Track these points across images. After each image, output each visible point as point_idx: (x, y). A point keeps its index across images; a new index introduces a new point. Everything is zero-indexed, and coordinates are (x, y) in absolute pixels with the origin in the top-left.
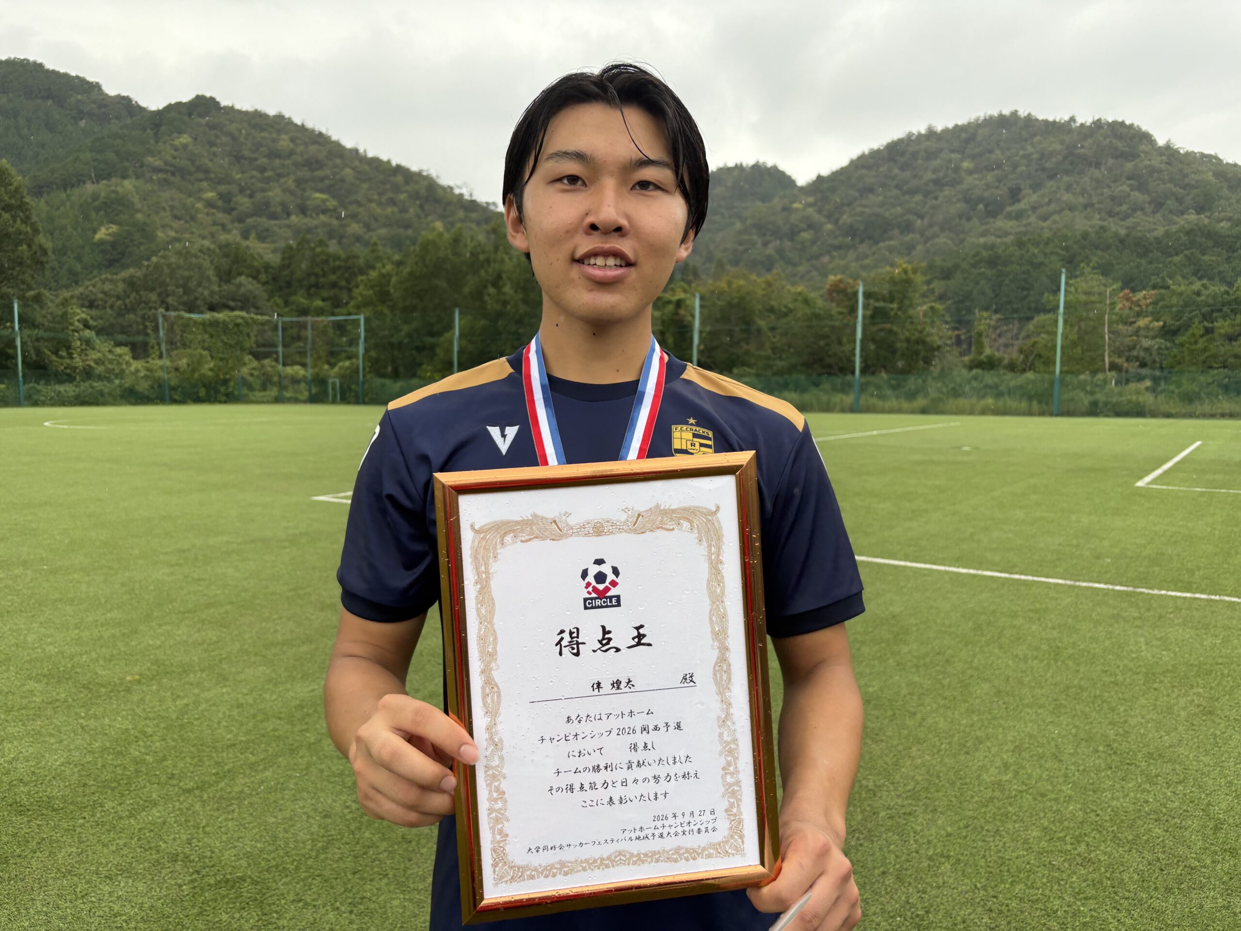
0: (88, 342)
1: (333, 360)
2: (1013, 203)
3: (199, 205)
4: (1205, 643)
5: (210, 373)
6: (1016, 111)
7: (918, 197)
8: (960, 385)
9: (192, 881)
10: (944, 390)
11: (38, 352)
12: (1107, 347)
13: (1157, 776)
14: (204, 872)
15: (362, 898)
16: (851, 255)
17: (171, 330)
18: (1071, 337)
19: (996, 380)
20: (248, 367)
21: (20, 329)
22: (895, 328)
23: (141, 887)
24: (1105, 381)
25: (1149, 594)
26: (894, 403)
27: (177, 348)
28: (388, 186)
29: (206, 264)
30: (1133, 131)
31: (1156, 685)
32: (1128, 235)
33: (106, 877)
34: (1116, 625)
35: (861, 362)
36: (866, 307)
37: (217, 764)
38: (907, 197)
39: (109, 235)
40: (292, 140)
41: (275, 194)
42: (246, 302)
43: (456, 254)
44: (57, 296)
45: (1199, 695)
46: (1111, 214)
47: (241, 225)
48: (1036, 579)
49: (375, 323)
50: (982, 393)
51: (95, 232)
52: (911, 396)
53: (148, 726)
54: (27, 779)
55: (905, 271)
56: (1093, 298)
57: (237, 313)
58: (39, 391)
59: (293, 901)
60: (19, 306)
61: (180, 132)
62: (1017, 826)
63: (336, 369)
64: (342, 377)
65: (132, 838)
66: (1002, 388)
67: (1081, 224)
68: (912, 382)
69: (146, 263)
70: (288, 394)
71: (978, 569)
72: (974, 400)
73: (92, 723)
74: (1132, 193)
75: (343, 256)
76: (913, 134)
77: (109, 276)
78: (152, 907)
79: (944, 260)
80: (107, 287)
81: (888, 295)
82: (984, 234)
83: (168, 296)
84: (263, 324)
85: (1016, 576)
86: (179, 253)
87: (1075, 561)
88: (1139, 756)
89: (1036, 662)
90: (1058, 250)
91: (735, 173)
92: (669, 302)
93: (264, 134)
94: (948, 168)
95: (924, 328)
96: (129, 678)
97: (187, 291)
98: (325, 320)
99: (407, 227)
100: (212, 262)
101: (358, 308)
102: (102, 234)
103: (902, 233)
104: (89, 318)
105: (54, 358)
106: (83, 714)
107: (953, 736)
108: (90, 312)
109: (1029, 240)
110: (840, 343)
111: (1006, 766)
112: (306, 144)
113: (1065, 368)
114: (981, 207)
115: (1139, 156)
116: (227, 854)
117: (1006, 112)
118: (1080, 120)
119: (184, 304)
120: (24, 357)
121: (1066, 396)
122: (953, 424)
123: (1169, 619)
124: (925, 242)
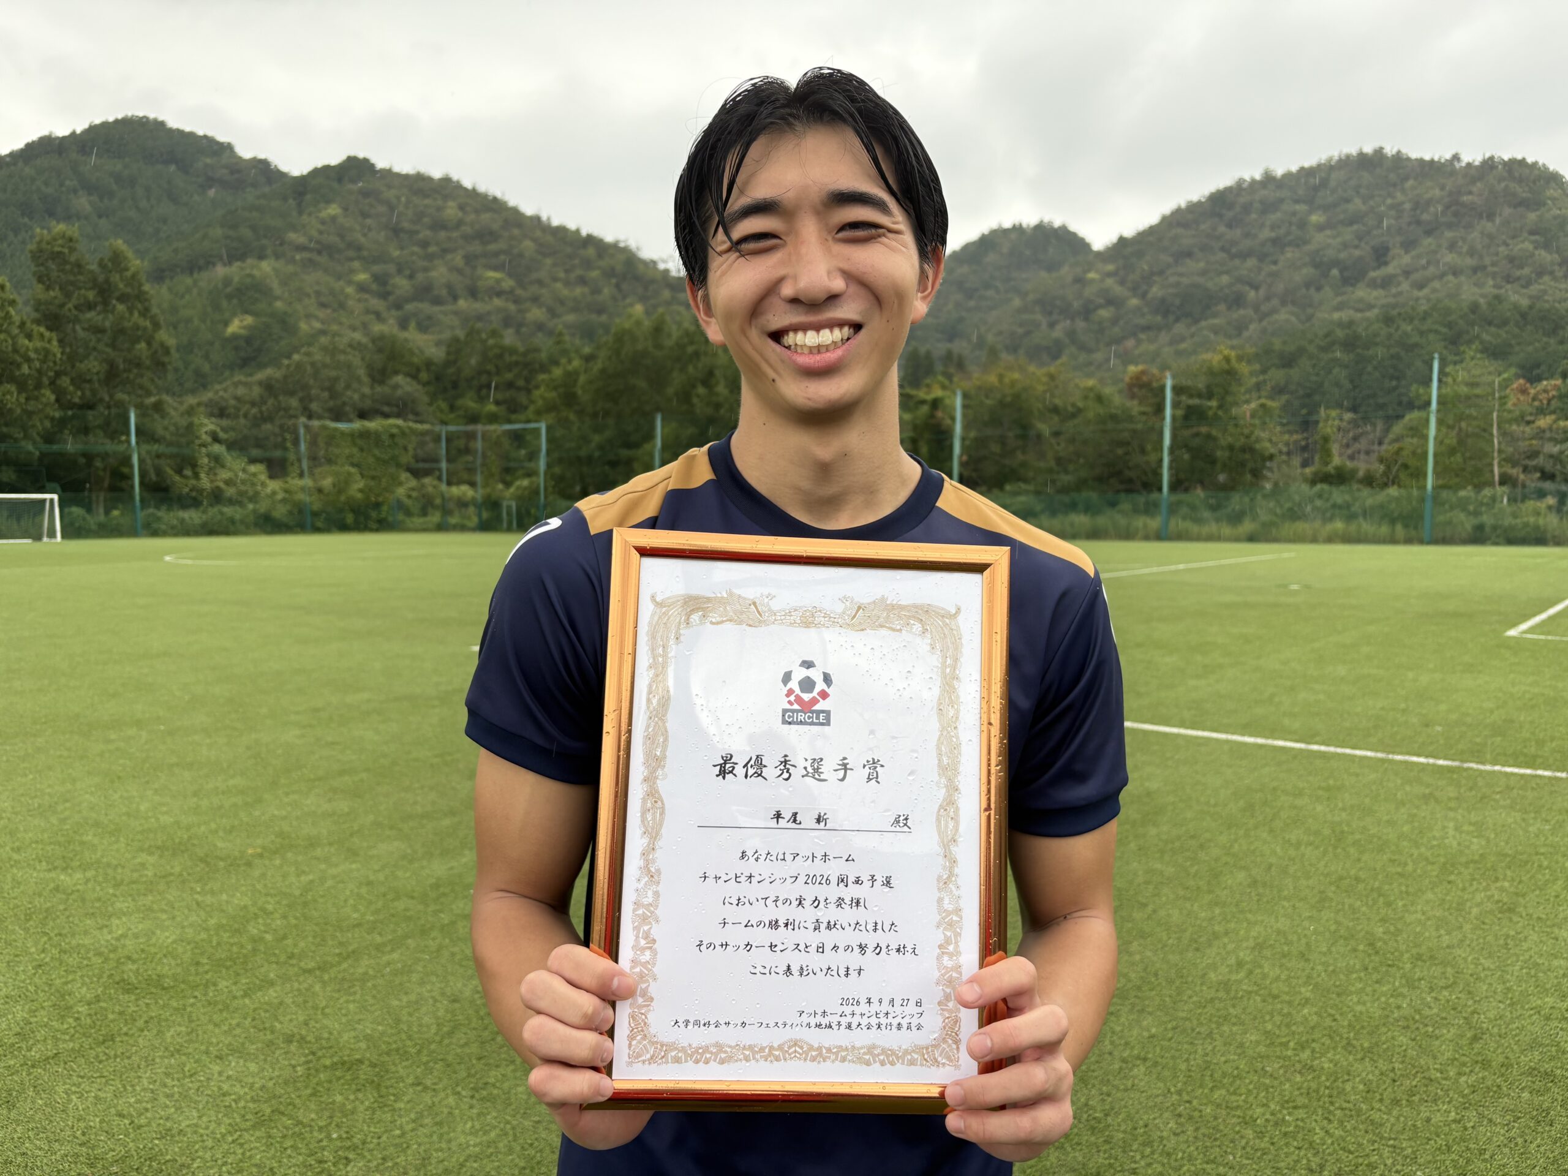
0: (217, 459)
1: (508, 478)
2: (1378, 267)
3: (350, 290)
4: (1531, 829)
5: (359, 496)
6: (1382, 148)
7: (1251, 262)
8: (1300, 504)
9: (308, 1062)
10: (1278, 511)
11: (159, 472)
12: (1496, 454)
13: (1420, 979)
14: (320, 1054)
15: (486, 1084)
16: (1164, 337)
17: (313, 443)
18: (1447, 441)
19: (1347, 497)
20: (405, 487)
21: (137, 443)
22: (1214, 432)
23: (253, 1067)
24: (1494, 499)
25: (1477, 770)
26: (1212, 528)
27: (321, 465)
28: (577, 261)
29: (357, 361)
30: (1536, 172)
31: (1452, 878)
32: (1531, 307)
33: (217, 1057)
34: (1424, 807)
35: (1171, 476)
36: (1175, 405)
37: (341, 944)
38: (1237, 262)
39: (244, 328)
40: (461, 208)
41: (440, 273)
42: (403, 408)
43: (658, 346)
44: (181, 403)
45: (1502, 890)
46: (1508, 279)
47: (399, 313)
48: (1339, 750)
49: (559, 433)
50: (1328, 515)
51: (226, 324)
52: (1236, 519)
53: (269, 903)
54: (135, 956)
55: (1227, 359)
56: (1478, 391)
57: (392, 421)
58: (159, 519)
59: (413, 1084)
60: (137, 416)
61: (328, 202)
62: (1235, 1029)
63: (512, 490)
64: (519, 498)
65: (245, 1019)
66: (1356, 508)
67: (1470, 292)
68: (1237, 501)
69: (286, 362)
70: (453, 520)
71: (1267, 737)
72: (1317, 524)
73: (209, 899)
74: (1537, 252)
75: (521, 349)
76: (1245, 181)
77: (243, 378)
78: (263, 1088)
79: (1285, 343)
80: (241, 391)
81: (1204, 390)
82: (1339, 308)
83: (311, 401)
84: (423, 434)
85: (1315, 747)
86: (324, 349)
87: (1395, 729)
88: (1406, 956)
89: (1310, 848)
90: (1436, 327)
91: (1013, 236)
92: (923, 402)
93: (427, 201)
94: (1290, 224)
95: (1252, 433)
96: (250, 851)
97: (334, 395)
98: (498, 429)
99: (600, 311)
100: (363, 359)
101: (539, 413)
102: (235, 326)
103: (1229, 308)
104: (218, 430)
105: (177, 478)
106: (199, 889)
107: (1185, 931)
108: (219, 421)
109: (1400, 314)
110: (1143, 451)
111: (1240, 964)
112: (477, 212)
113: (1440, 482)
114: (1335, 272)
115: (1545, 204)
116: (346, 1037)
117: (1368, 149)
118: (1466, 158)
119: (330, 410)
120: (143, 475)
121: (1441, 518)
122: (1286, 555)
123: (1494, 800)
124: (1261, 320)
